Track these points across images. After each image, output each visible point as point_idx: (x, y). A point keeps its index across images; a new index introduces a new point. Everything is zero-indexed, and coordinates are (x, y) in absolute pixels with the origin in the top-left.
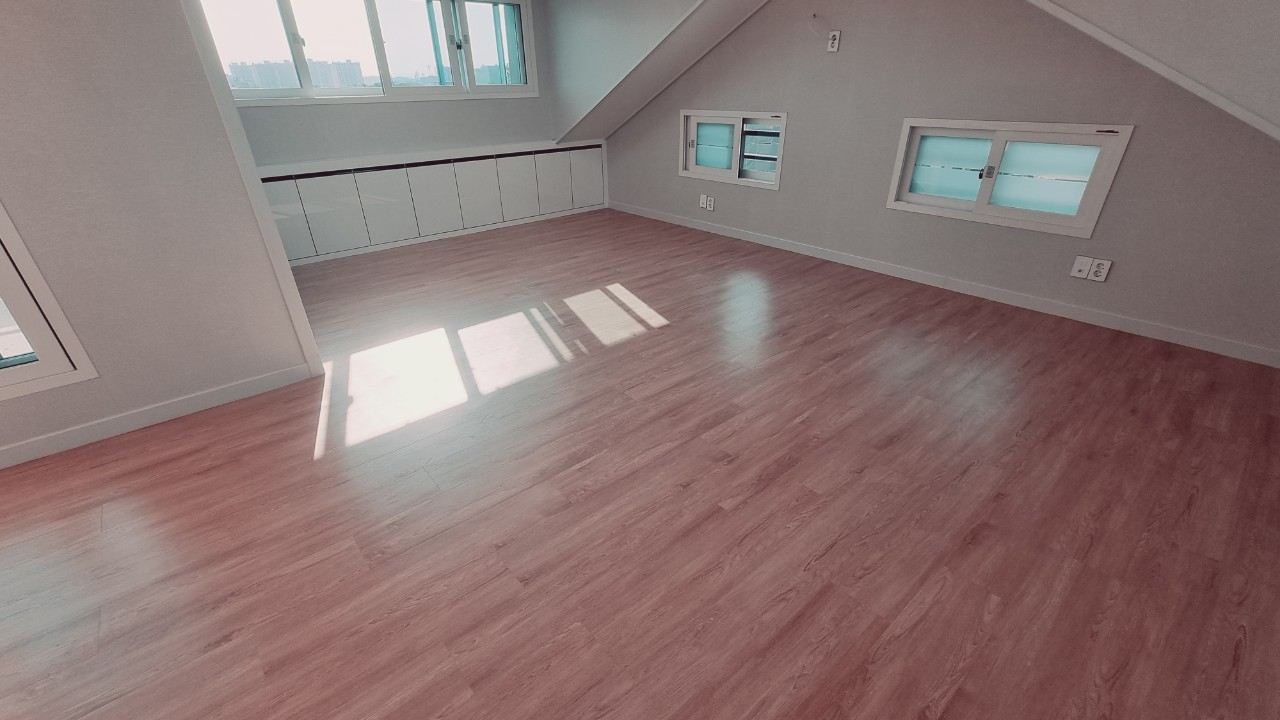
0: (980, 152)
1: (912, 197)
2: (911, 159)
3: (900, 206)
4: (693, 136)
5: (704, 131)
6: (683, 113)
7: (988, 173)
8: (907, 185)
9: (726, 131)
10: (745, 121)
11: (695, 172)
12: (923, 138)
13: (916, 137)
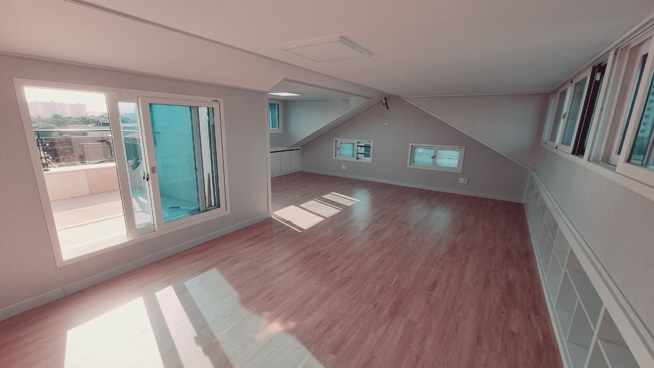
0: (431, 152)
1: (413, 164)
2: (413, 154)
3: (410, 167)
4: (339, 147)
5: (343, 145)
6: (335, 139)
7: (434, 157)
8: (412, 161)
9: (351, 145)
10: (358, 142)
11: (339, 158)
12: (415, 148)
13: (413, 148)
